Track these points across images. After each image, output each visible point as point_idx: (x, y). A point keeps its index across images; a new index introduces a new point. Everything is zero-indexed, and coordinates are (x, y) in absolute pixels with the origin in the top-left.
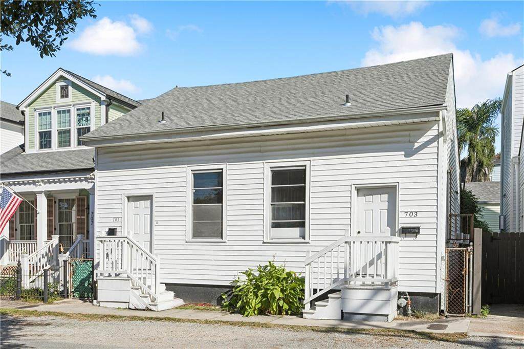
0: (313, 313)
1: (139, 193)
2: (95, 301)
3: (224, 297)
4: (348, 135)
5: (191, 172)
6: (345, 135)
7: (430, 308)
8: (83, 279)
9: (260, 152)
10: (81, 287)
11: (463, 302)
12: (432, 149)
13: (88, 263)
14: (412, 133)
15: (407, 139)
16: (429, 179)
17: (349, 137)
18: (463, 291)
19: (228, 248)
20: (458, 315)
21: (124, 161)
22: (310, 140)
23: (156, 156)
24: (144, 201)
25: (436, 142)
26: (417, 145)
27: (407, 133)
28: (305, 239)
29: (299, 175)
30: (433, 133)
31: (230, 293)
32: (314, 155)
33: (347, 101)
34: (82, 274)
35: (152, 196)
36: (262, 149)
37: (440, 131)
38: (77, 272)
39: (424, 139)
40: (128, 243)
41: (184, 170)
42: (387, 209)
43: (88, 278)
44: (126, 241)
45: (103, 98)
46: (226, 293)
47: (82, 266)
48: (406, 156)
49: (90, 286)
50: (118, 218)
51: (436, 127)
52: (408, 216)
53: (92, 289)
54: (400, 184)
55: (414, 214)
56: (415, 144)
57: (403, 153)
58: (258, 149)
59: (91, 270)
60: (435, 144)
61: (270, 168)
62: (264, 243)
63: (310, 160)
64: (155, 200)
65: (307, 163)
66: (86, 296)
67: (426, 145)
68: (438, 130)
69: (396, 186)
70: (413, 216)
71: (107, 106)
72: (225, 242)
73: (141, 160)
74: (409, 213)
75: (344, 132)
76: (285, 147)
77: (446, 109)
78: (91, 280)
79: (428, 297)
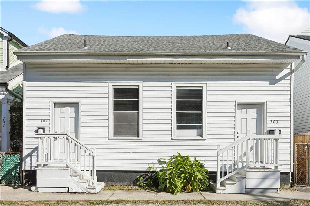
0: (224, 190)
1: (65, 101)
2: (33, 188)
3: (140, 179)
4: (233, 68)
5: (112, 87)
6: (231, 68)
7: (285, 182)
8: (10, 169)
9: (169, 75)
10: (8, 175)
11: (305, 177)
12: (287, 80)
13: (16, 156)
14: (274, 70)
15: (271, 73)
16: (285, 100)
17: (233, 69)
18: (305, 170)
19: (144, 143)
20: (303, 185)
21: (52, 75)
22: (206, 69)
23: (82, 73)
24: (69, 108)
25: (289, 77)
26: (277, 78)
27: (271, 69)
28: (202, 137)
29: (198, 93)
30: (287, 70)
31: (144, 176)
32: (209, 80)
33: (228, 46)
34: (9, 165)
35: (78, 103)
36: (170, 73)
37: (292, 70)
38: (5, 163)
39: (282, 74)
40: (67, 139)
41: (107, 85)
42: (256, 118)
43: (15, 168)
44: (65, 138)
45: (6, 35)
46: (141, 176)
47: (9, 158)
48: (270, 84)
49: (17, 175)
50: (46, 120)
51: (289, 67)
52: (272, 122)
53: (19, 177)
54: (267, 102)
55: (276, 122)
56: (276, 77)
57: (269, 82)
58: (168, 73)
59: (19, 162)
60: (289, 78)
61: (177, 87)
62: (172, 139)
63: (206, 83)
64: (80, 106)
65: (204, 85)
66: (13, 182)
67: (283, 78)
68: (291, 69)
69: (264, 103)
70: (275, 123)
71: (9, 41)
72: (141, 139)
73: (67, 75)
74: (272, 121)
75: (229, 66)
76: (188, 73)
77: (306, 54)
78: (18, 170)
79: (284, 175)
